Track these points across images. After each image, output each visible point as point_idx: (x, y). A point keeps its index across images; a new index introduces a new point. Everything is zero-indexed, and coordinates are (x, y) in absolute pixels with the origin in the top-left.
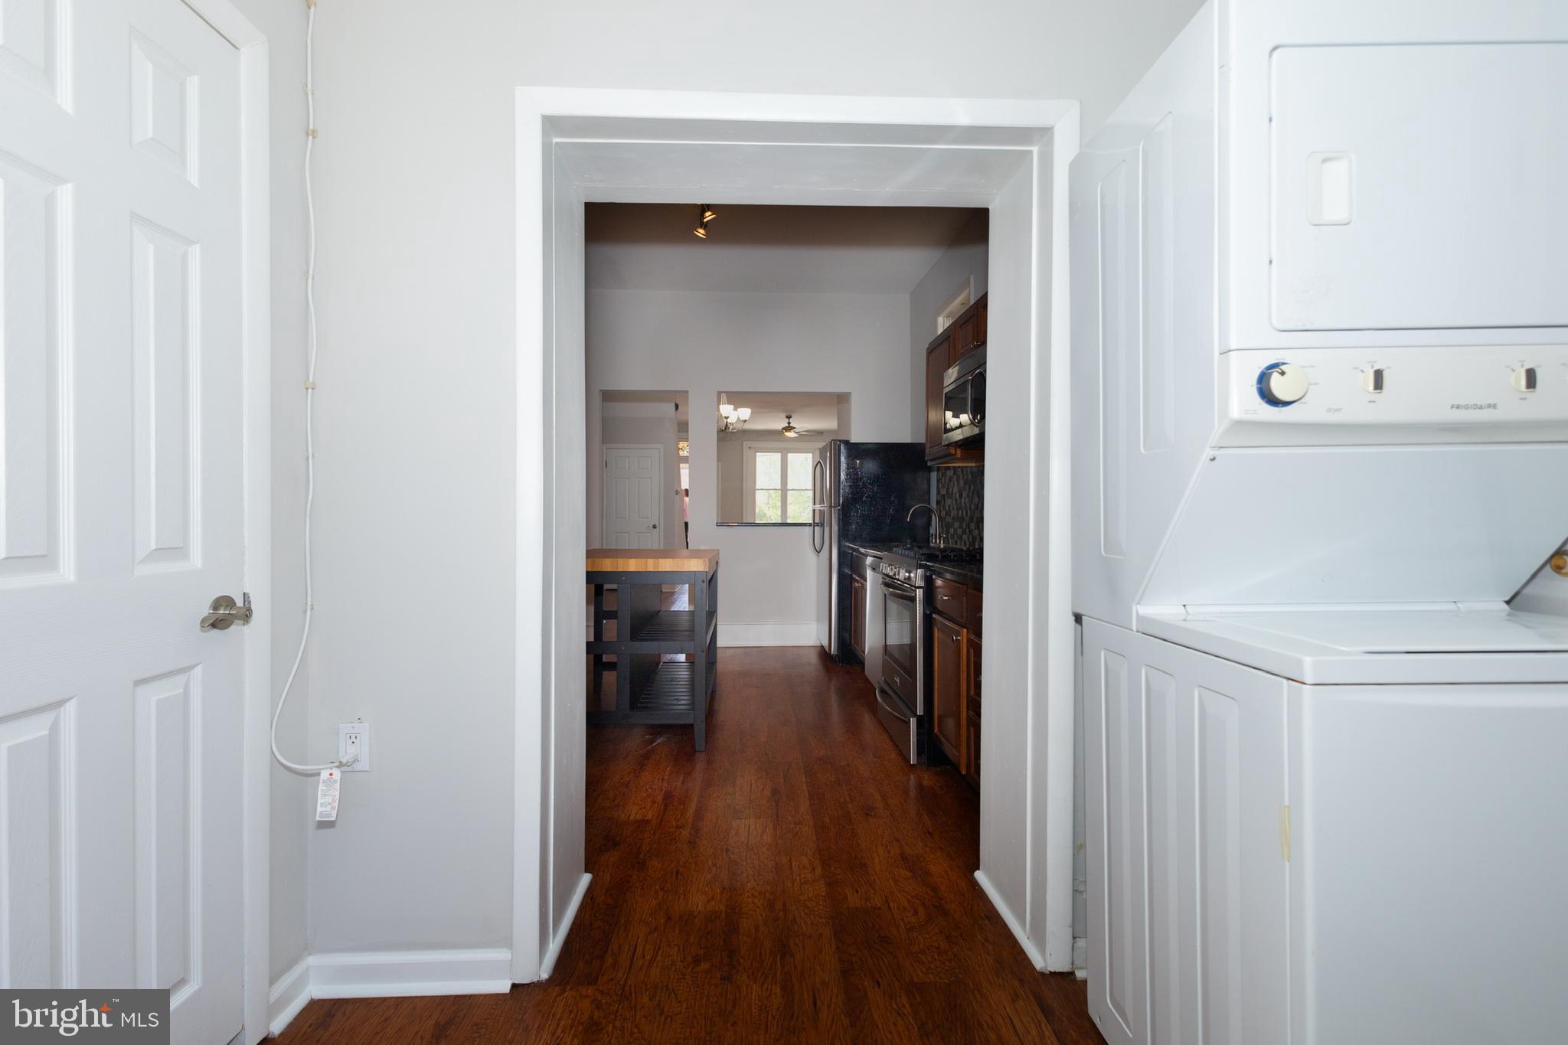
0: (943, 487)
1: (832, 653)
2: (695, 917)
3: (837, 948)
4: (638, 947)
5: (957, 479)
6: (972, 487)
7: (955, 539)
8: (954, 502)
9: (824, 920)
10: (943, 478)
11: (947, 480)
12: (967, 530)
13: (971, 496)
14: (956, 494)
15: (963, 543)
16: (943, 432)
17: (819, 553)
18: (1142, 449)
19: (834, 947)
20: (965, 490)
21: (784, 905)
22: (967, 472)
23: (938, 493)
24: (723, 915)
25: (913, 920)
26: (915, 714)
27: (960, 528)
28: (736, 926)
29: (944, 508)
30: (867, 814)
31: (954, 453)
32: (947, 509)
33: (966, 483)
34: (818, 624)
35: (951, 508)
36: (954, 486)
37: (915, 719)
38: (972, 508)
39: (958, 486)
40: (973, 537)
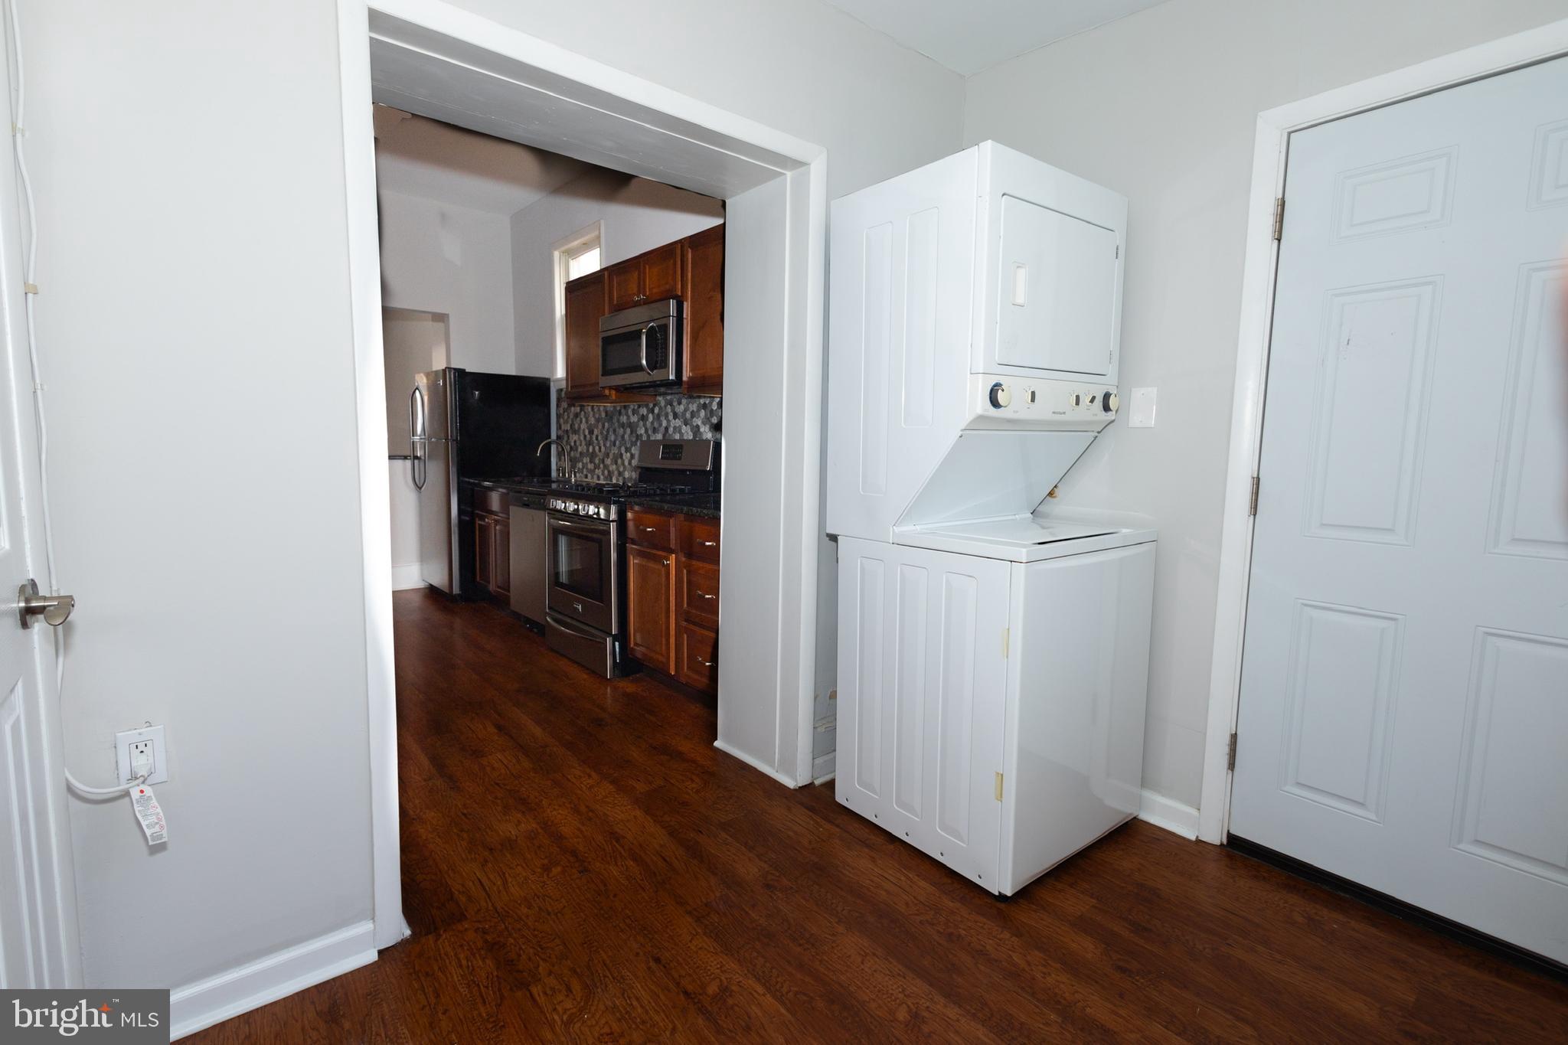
0: (566, 422)
1: (454, 593)
2: (516, 841)
3: (655, 821)
4: (483, 881)
5: (585, 416)
6: (606, 424)
7: (585, 473)
8: (582, 438)
9: (629, 807)
10: (566, 414)
11: (571, 417)
12: (602, 466)
13: (605, 433)
14: (584, 430)
15: (595, 477)
16: (600, 373)
17: (420, 488)
18: (903, 424)
19: (652, 821)
20: (597, 428)
21: (587, 807)
22: (599, 410)
23: (559, 427)
24: (540, 830)
25: (694, 785)
26: (610, 634)
27: (591, 462)
28: (559, 835)
29: (568, 443)
30: (600, 725)
31: (608, 394)
32: (573, 444)
33: (598, 420)
34: (422, 565)
35: (578, 443)
36: (581, 422)
37: (611, 638)
38: (608, 445)
39: (587, 422)
40: (609, 472)
